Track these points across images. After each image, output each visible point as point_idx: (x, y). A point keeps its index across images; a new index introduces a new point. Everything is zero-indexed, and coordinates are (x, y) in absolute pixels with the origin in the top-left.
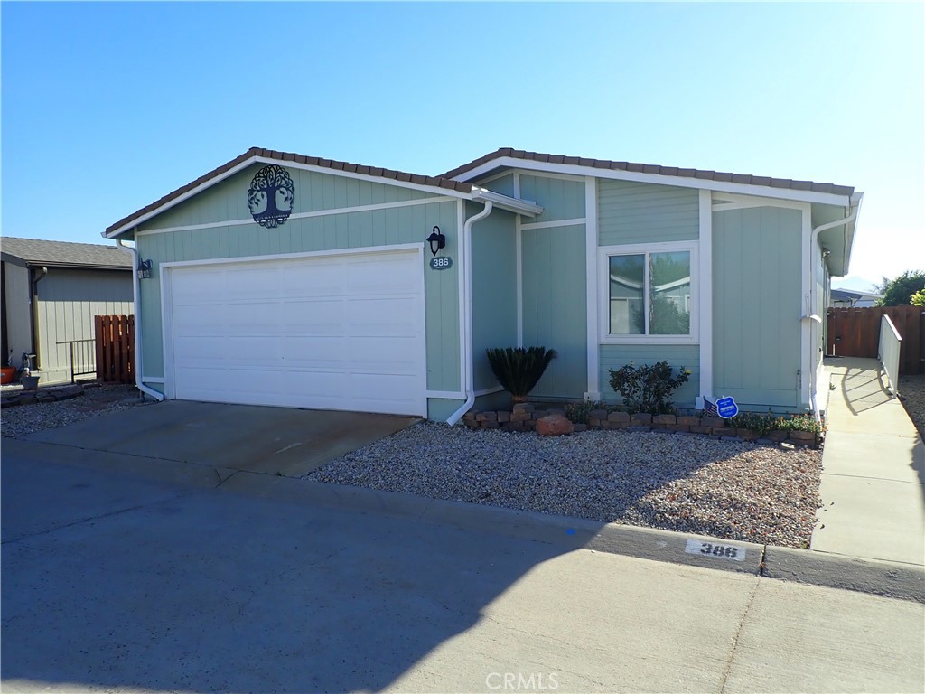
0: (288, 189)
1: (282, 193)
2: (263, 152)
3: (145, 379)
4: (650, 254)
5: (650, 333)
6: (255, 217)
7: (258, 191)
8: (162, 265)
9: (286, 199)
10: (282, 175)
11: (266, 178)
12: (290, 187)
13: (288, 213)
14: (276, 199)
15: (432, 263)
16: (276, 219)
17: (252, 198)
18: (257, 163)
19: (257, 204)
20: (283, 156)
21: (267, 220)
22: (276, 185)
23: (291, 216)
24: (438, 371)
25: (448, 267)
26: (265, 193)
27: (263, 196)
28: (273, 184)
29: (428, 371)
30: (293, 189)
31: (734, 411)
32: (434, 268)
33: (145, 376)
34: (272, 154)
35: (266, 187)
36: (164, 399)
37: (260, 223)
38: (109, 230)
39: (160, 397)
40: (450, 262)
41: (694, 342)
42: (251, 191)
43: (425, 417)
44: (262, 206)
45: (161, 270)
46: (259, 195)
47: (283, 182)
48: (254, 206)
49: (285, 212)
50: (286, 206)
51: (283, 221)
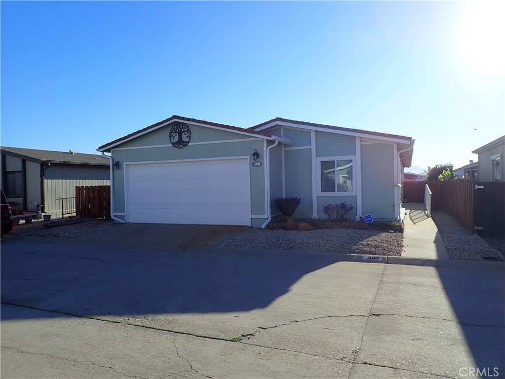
0: (188, 133)
1: (185, 134)
2: (179, 118)
3: (115, 214)
4: (337, 161)
5: (337, 192)
6: (172, 144)
7: (174, 133)
8: (125, 163)
9: (187, 137)
10: (186, 127)
11: (178, 128)
12: (189, 132)
13: (188, 142)
14: (183, 137)
15: (253, 164)
16: (182, 145)
17: (171, 136)
18: (176, 122)
19: (174, 138)
20: (189, 119)
21: (178, 145)
23: (190, 144)
24: (256, 207)
27: (176, 135)
28: (181, 130)
30: (191, 133)
31: (371, 220)
32: (254, 166)
33: (115, 212)
34: (183, 118)
35: (178, 131)
36: (125, 223)
37: (175, 146)
38: (100, 148)
39: (124, 222)
40: (261, 164)
41: (354, 195)
42: (171, 133)
43: (250, 226)
44: (176, 139)
45: (124, 166)
46: (174, 135)
47: (186, 130)
48: (172, 139)
49: (187, 142)
50: (187, 140)
51: (186, 146)
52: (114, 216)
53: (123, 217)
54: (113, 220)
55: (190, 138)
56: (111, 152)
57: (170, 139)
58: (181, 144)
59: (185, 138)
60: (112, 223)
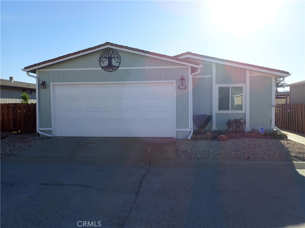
0: (118, 58)
1: (115, 59)
2: (112, 44)
4: (231, 87)
5: (231, 110)
6: (102, 67)
7: (104, 58)
8: (51, 83)
9: (117, 62)
11: (108, 54)
13: (118, 67)
15: (179, 87)
16: (112, 69)
17: (101, 61)
18: (108, 48)
19: (103, 63)
20: (122, 47)
21: (108, 69)
22: (112, 56)
23: (119, 68)
25: (185, 89)
26: (107, 59)
27: (106, 60)
28: (111, 56)
29: (177, 122)
30: (120, 58)
32: (180, 89)
34: (116, 45)
35: (107, 57)
37: (105, 70)
38: (26, 68)
40: (186, 87)
41: (244, 112)
42: (100, 58)
43: (175, 137)
44: (106, 63)
45: (51, 85)
46: (104, 60)
47: (116, 56)
48: (102, 63)
49: (116, 67)
50: (117, 65)
51: (116, 70)
52: (40, 131)
53: (50, 132)
54: (39, 134)
55: (120, 63)
56: (37, 72)
57: (100, 64)
58: (110, 67)
59: (114, 63)
60: (37, 137)
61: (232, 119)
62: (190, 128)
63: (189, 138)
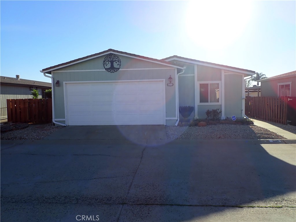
0: (118, 62)
1: (116, 63)
2: (114, 51)
4: (210, 84)
5: (210, 102)
6: (106, 69)
7: (107, 61)
8: (64, 82)
9: (118, 65)
10: (116, 57)
11: (110, 58)
12: (119, 61)
13: (119, 69)
14: (114, 64)
15: (167, 84)
16: (114, 70)
17: (105, 63)
18: (111, 53)
19: (107, 65)
20: (122, 52)
21: (110, 70)
22: (114, 60)
23: (120, 70)
25: (172, 86)
26: (110, 62)
27: (109, 63)
28: (113, 60)
29: (166, 113)
30: (121, 62)
31: (235, 119)
32: (168, 86)
33: (56, 119)
35: (110, 60)
36: (66, 126)
37: (108, 71)
38: (43, 70)
40: (173, 84)
41: (220, 104)
42: (104, 61)
43: (165, 124)
44: (109, 66)
45: (64, 84)
46: (107, 63)
47: (117, 60)
48: (105, 66)
49: (117, 68)
50: (118, 67)
51: (117, 71)
52: (55, 121)
53: (64, 122)
54: (54, 124)
55: (120, 66)
56: (52, 73)
57: (104, 66)
58: (112, 69)
59: (116, 65)
60: (53, 126)
61: (211, 109)
62: (177, 116)
63: (176, 125)
